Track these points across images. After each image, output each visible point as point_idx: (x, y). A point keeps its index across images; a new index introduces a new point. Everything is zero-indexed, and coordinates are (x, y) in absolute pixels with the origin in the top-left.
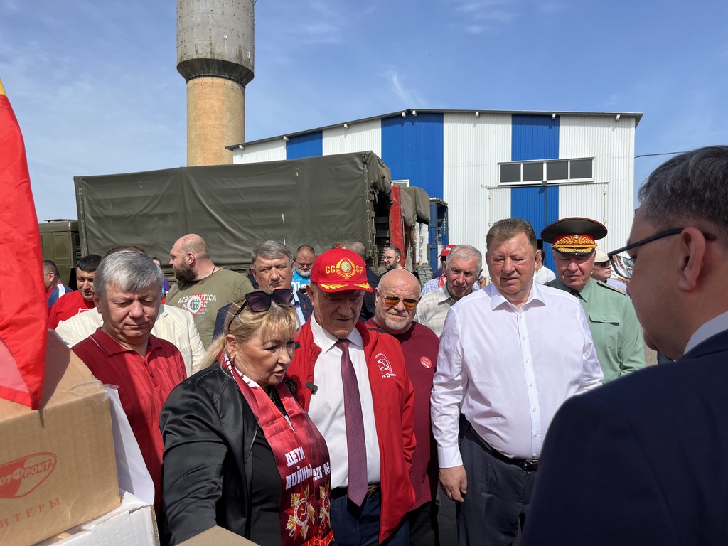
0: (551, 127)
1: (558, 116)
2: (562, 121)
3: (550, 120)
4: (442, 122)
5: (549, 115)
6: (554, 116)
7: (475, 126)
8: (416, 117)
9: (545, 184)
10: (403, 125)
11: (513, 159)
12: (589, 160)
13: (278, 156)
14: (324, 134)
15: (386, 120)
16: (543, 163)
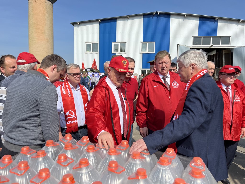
0: (215, 23)
2: (219, 21)
3: (214, 20)
4: (170, 18)
6: (217, 18)
7: (183, 20)
8: (159, 15)
9: (212, 46)
10: (153, 18)
11: (199, 35)
12: (228, 38)
13: (95, 28)
14: (117, 20)
15: (146, 16)
16: (211, 38)
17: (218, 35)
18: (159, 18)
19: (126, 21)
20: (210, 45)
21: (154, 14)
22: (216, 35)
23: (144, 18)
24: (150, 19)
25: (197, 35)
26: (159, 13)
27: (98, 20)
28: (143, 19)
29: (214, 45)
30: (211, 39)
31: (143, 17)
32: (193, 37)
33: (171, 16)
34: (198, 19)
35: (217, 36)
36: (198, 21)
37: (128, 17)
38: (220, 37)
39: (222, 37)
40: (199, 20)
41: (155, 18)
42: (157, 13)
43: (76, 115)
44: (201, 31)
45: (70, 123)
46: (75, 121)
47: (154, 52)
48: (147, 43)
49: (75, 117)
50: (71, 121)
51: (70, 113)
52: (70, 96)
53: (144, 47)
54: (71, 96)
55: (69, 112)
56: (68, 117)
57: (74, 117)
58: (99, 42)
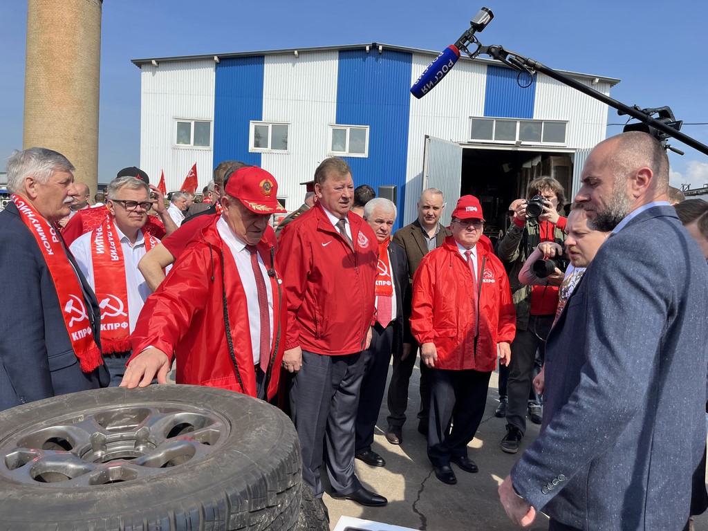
2: (539, 76)
3: (527, 76)
4: (411, 62)
8: (380, 54)
9: (518, 145)
10: (364, 60)
11: (485, 114)
12: (563, 124)
13: (204, 79)
14: (266, 59)
15: (345, 53)
16: (516, 122)
17: (537, 116)
18: (381, 61)
19: (291, 64)
20: (514, 142)
21: (368, 48)
22: (532, 116)
23: (340, 59)
24: (357, 62)
25: (480, 113)
26: (380, 48)
27: (210, 58)
28: (337, 61)
29: (523, 143)
30: (518, 125)
31: (337, 55)
32: (470, 117)
33: (414, 58)
34: (486, 69)
35: (534, 118)
36: (485, 77)
37: (296, 52)
38: (540, 122)
39: (547, 122)
40: (488, 73)
41: (370, 59)
42: (374, 47)
43: (126, 310)
44: (493, 103)
45: (109, 329)
46: (124, 323)
47: (365, 155)
48: (348, 129)
49: (125, 315)
50: (112, 325)
51: (113, 302)
52: (115, 259)
53: (338, 138)
54: (118, 259)
55: (108, 300)
56: (106, 313)
57: (121, 315)
58: (213, 118)
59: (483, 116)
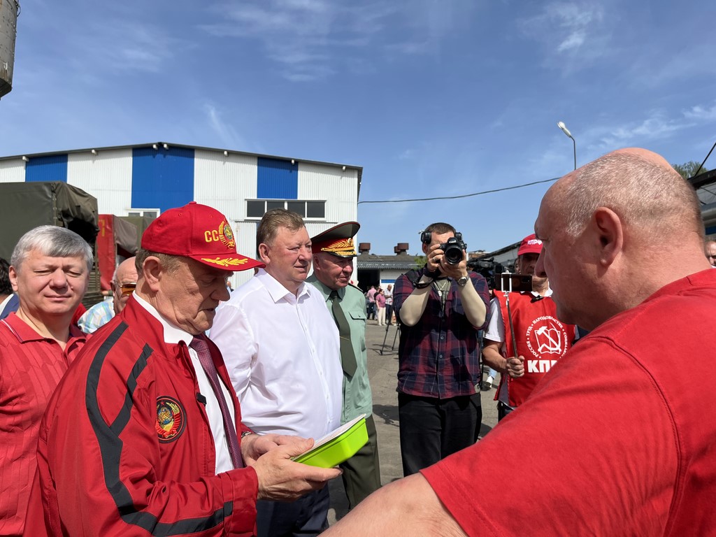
0: (291, 172)
1: (297, 162)
2: (300, 167)
3: (289, 166)
4: (193, 157)
5: (288, 161)
6: (293, 162)
7: (224, 164)
8: (167, 151)
11: (258, 197)
12: (322, 203)
14: (70, 158)
15: (138, 150)
16: (284, 202)
17: (300, 197)
18: (169, 157)
21: (155, 146)
22: (296, 197)
23: (133, 156)
25: (253, 196)
26: (165, 146)
28: (131, 158)
30: (286, 204)
32: (246, 200)
33: (196, 154)
34: (256, 161)
35: (298, 199)
36: (256, 167)
37: (93, 151)
38: (303, 202)
39: (309, 202)
40: (259, 165)
41: (160, 156)
42: (160, 145)
44: (262, 188)
48: (141, 212)
59: (256, 198)
